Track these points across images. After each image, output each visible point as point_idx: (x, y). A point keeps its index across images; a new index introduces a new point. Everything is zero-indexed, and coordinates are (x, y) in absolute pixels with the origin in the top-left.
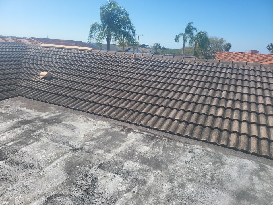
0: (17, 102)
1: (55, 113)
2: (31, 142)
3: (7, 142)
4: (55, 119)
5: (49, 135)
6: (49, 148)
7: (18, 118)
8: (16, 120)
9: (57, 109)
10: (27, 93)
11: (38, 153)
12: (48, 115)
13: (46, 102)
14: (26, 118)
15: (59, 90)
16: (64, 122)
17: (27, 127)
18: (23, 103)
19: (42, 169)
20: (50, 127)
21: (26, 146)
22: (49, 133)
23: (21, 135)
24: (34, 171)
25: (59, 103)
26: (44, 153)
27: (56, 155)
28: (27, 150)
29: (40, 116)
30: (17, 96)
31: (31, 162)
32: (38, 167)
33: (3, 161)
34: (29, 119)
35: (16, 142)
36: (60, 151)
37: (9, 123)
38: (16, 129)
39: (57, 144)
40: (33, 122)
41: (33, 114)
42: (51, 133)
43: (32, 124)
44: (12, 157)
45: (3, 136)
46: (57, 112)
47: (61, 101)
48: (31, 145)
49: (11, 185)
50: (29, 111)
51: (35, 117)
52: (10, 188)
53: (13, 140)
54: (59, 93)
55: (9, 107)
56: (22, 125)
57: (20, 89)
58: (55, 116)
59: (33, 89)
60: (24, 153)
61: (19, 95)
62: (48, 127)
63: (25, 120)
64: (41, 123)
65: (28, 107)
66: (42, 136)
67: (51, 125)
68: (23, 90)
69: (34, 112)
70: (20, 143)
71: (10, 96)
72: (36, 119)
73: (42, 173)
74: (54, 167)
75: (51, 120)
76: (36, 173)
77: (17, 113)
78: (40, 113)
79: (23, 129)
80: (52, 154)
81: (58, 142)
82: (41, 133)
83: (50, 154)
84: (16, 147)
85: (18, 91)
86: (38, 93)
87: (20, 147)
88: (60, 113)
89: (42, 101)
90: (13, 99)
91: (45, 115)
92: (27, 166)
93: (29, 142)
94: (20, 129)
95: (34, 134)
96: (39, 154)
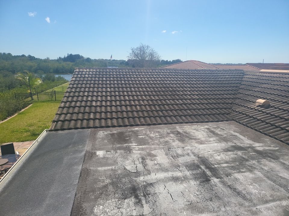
0: (231, 126)
1: (270, 146)
2: (243, 170)
3: (221, 162)
4: (270, 153)
5: (262, 169)
6: (263, 184)
7: (231, 141)
8: (230, 144)
9: (273, 143)
10: (241, 119)
11: (251, 185)
12: (262, 146)
13: (260, 132)
14: (239, 144)
15: (277, 121)
16: (282, 161)
17: (240, 153)
18: (237, 129)
19: (255, 205)
20: (264, 161)
21: (238, 173)
22: (263, 167)
23: (234, 160)
24: (247, 204)
25: (276, 135)
26: (257, 188)
27: (271, 196)
28: (239, 177)
29: (254, 146)
30: (231, 120)
31: (244, 192)
32: (251, 200)
33: (218, 180)
34: (242, 145)
35: (230, 165)
36: (277, 193)
37: (223, 145)
38: (230, 153)
39: (272, 183)
40: (246, 150)
41: (246, 142)
42: (266, 168)
43: (244, 151)
44: (226, 179)
45: (219, 155)
46: (273, 146)
47: (278, 135)
48: (243, 174)
49: (224, 207)
50: (242, 137)
51: (248, 145)
52: (223, 209)
53: (227, 162)
54: (277, 124)
55: (224, 130)
56: (235, 150)
57: (234, 114)
58: (270, 150)
59: (247, 116)
60: (236, 179)
61: (233, 120)
62: (262, 160)
63: (238, 146)
64: (254, 153)
65: (241, 133)
66: (255, 168)
67: (265, 159)
68: (237, 115)
69: (247, 140)
70: (233, 168)
71: (225, 120)
72: (249, 147)
73: (254, 209)
74: (269, 209)
75: (265, 153)
76: (249, 206)
77: (231, 137)
78: (253, 142)
79: (236, 154)
80: (267, 193)
81: (274, 181)
82: (254, 164)
83: (264, 192)
84: (230, 171)
85: (233, 116)
86: (252, 121)
87: (233, 172)
88: (277, 148)
89: (256, 130)
90: (227, 122)
91: (259, 145)
92: (239, 193)
93: (242, 170)
94: (233, 154)
95: (247, 163)
96: (252, 187)
